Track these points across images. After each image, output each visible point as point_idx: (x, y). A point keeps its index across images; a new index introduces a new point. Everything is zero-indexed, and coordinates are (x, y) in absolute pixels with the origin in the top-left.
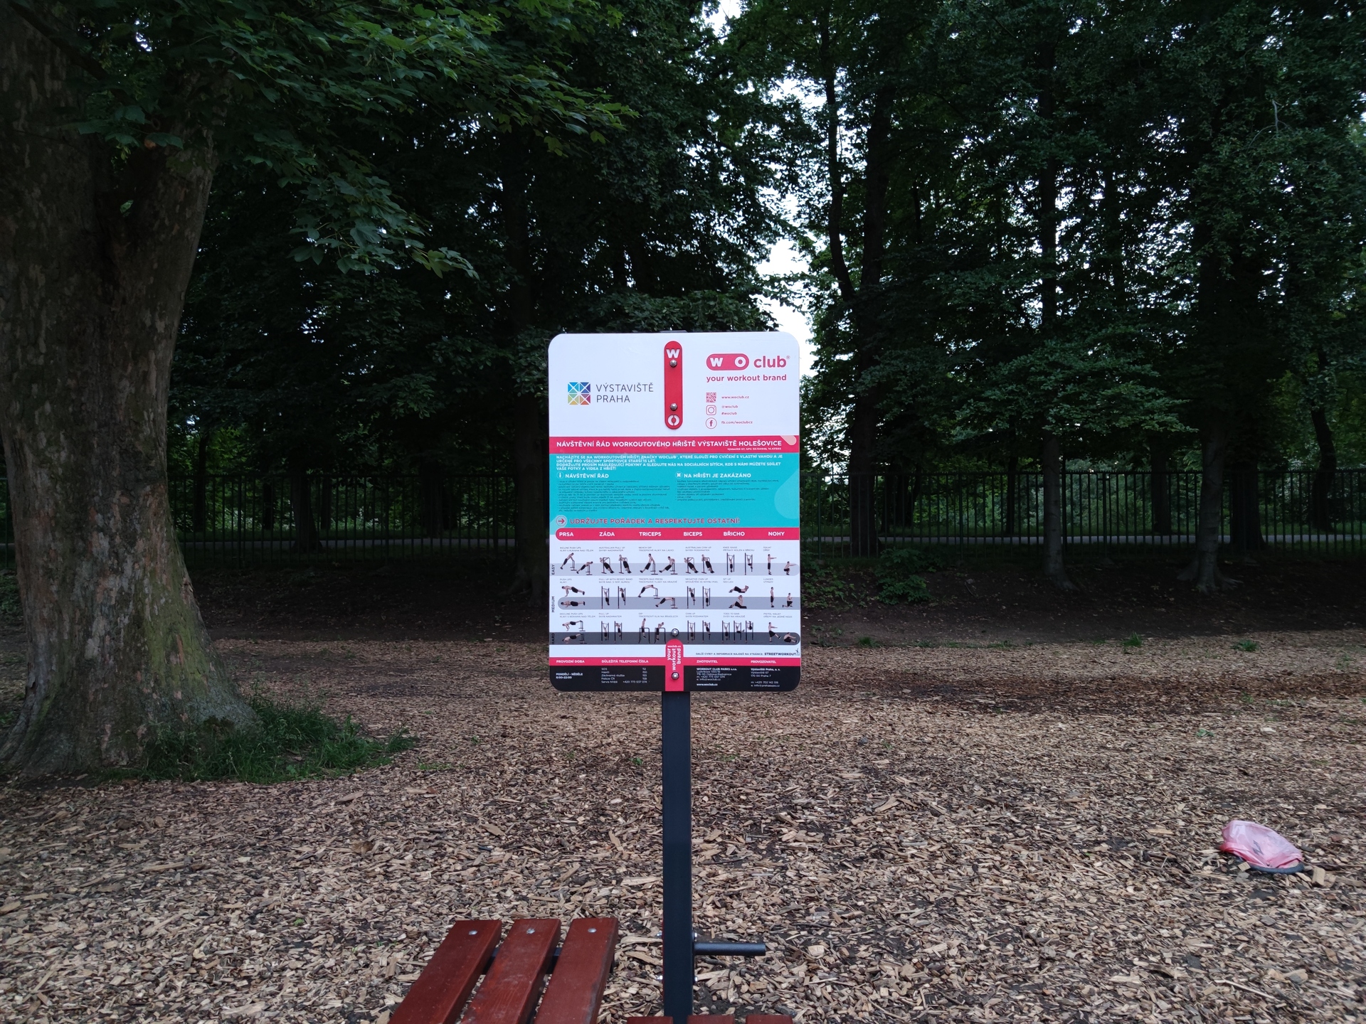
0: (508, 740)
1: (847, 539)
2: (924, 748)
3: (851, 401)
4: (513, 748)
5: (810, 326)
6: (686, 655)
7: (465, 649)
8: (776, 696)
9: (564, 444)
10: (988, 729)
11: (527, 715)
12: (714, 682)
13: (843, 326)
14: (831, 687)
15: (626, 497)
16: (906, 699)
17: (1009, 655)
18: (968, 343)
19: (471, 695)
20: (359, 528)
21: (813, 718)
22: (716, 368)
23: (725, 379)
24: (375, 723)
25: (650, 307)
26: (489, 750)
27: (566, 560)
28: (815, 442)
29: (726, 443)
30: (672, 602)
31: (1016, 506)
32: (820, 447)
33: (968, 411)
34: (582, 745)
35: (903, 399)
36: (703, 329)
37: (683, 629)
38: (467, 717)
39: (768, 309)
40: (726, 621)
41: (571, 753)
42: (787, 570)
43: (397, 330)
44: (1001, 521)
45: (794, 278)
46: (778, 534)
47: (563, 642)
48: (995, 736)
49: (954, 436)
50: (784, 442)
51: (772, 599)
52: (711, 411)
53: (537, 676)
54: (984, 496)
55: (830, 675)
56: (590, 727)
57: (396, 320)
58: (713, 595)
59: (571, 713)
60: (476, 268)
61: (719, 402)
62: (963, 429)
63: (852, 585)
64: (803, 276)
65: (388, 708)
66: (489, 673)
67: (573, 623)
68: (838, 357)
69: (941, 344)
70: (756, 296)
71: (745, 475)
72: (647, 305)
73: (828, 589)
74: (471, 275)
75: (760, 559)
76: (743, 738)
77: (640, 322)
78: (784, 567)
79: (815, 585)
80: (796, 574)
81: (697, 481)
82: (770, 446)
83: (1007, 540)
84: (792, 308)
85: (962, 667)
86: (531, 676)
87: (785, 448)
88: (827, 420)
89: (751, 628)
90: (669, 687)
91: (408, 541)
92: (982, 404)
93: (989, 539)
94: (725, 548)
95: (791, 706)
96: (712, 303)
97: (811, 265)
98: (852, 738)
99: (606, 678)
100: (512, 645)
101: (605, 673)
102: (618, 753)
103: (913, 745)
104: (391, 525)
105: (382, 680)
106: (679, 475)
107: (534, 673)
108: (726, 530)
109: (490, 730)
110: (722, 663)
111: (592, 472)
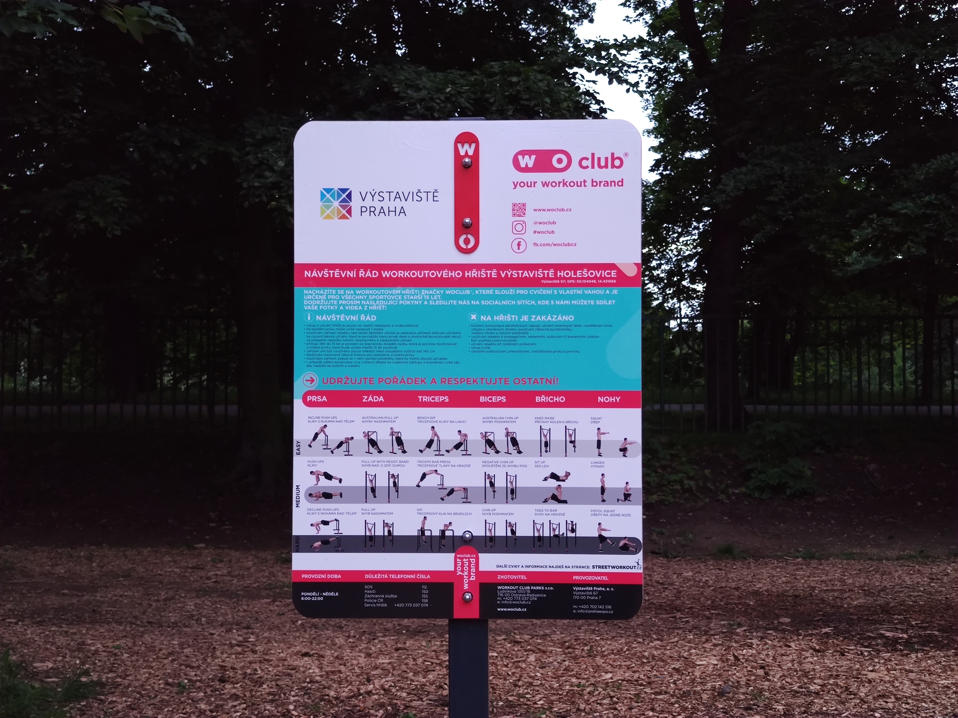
0: (228, 686)
1: (700, 407)
2: (809, 699)
3: (706, 215)
4: (235, 697)
5: (649, 111)
6: (483, 568)
7: (167, 558)
8: (602, 627)
9: (315, 274)
10: (897, 673)
11: (255, 652)
12: (522, 606)
13: (694, 111)
14: (679, 615)
15: (400, 348)
16: (784, 631)
17: (926, 570)
18: (868, 136)
19: (175, 623)
20: (21, 389)
21: (653, 656)
22: (526, 170)
23: (539, 185)
24: (43, 661)
25: (429, 85)
26: (201, 700)
27: (316, 435)
28: (655, 273)
29: (540, 273)
30: (462, 494)
31: (936, 362)
32: (662, 279)
33: (869, 230)
34: (332, 693)
35: (780, 213)
36: (502, 115)
37: (479, 531)
38: (170, 654)
39: (591, 87)
40: (539, 520)
41: (316, 706)
42: (624, 450)
43: (77, 115)
44: (915, 382)
45: (627, 45)
46: (611, 399)
47: (312, 549)
48: (907, 683)
49: (848, 265)
50: (620, 272)
51: (603, 490)
52: (518, 228)
53: (268, 597)
54: (892, 349)
55: (678, 598)
56: (342, 668)
57: (76, 101)
58: (520, 484)
59: (316, 649)
60: (189, 31)
61: (530, 217)
62: (863, 255)
63: (707, 472)
64: (641, 43)
65: (61, 640)
66: (202, 592)
67: (325, 523)
68: (687, 155)
69: (830, 136)
70: (575, 69)
71: (566, 318)
72: (425, 81)
73: (674, 477)
74: (182, 39)
75: (586, 435)
76: (556, 685)
77: (414, 104)
78: (620, 446)
79: (656, 472)
80: (636, 456)
81: (499, 326)
82: (601, 278)
83: (923, 409)
84: (625, 86)
85: (861, 587)
86: (260, 597)
87: (622, 280)
88: (673, 242)
89: (573, 531)
90: (459, 612)
91: (89, 408)
92: (888, 221)
93: (899, 409)
94: (538, 419)
95: (623, 641)
96: (514, 79)
97: (651, 26)
98: (709, 686)
99: (371, 599)
100: (233, 553)
101: (369, 594)
102: (382, 705)
103: (794, 696)
104: (65, 385)
105: (52, 601)
106: (474, 317)
107: (264, 593)
108: (540, 393)
109: (203, 672)
110: (534, 579)
111: (353, 313)
